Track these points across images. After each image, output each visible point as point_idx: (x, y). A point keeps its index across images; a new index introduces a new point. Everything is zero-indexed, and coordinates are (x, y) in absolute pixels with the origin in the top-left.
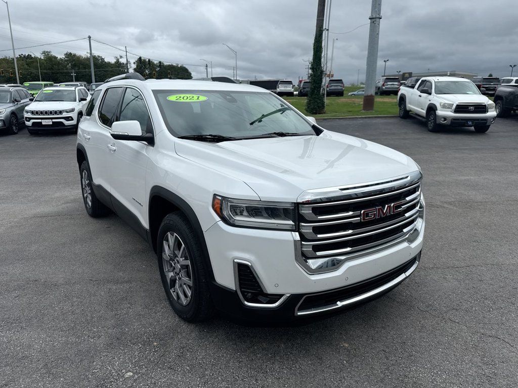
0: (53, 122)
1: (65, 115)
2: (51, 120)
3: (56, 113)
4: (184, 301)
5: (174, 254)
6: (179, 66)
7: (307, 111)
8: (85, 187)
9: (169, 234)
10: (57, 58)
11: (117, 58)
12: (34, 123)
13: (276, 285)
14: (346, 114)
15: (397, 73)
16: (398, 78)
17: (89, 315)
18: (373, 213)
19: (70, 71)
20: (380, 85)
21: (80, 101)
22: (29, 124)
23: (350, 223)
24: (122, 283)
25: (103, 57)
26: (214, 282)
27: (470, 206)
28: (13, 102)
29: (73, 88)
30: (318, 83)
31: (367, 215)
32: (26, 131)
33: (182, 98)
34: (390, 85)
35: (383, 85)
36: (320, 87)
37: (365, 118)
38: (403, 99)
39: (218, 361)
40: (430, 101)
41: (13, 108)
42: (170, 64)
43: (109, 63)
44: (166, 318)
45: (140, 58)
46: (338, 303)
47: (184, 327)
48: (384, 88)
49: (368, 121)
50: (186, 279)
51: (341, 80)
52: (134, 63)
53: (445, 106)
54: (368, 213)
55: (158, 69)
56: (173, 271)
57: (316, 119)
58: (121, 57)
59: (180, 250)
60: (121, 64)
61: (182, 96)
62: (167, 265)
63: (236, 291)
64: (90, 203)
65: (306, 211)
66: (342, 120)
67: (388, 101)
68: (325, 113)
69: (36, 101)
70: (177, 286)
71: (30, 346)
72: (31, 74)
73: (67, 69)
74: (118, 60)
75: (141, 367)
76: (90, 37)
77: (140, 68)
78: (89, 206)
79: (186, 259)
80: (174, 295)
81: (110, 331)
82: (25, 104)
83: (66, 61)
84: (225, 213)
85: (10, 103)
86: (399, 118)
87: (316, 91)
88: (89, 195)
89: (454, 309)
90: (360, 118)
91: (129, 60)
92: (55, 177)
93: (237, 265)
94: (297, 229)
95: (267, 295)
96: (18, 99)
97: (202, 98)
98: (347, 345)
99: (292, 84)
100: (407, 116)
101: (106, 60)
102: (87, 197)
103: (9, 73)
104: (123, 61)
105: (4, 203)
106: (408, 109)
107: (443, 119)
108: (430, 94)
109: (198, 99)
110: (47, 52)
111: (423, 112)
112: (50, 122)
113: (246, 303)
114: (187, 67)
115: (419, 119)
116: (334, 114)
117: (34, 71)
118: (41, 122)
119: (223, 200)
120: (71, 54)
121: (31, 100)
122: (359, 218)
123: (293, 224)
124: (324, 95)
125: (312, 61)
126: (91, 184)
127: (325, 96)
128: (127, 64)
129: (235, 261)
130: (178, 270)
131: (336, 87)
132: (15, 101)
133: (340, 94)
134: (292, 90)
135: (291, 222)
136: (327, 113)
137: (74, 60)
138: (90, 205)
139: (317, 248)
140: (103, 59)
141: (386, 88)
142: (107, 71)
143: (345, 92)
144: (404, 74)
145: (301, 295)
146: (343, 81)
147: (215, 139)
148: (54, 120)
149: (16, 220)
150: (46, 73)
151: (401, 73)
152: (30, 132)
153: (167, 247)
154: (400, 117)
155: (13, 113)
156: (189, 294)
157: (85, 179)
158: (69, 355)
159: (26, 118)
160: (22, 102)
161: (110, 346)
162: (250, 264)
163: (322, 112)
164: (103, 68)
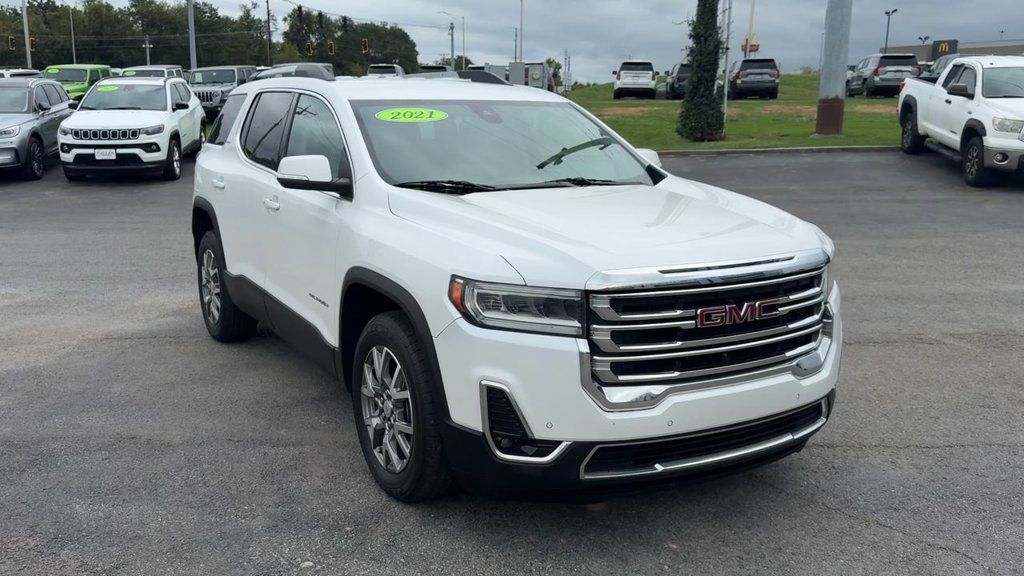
0: (117, 154)
1: (143, 139)
2: (113, 150)
3: (124, 134)
4: (398, 465)
5: (383, 383)
6: (388, 27)
7: (680, 134)
8: (208, 282)
9: (374, 350)
10: (112, 7)
11: (245, 7)
12: (78, 157)
13: (549, 425)
14: (773, 143)
15: (920, 43)
16: (913, 57)
17: (234, 488)
18: (719, 314)
19: (138, 38)
20: (867, 72)
21: (174, 110)
22: (68, 157)
23: (677, 329)
24: (286, 446)
25: (214, 7)
26: (447, 422)
27: (1002, 343)
28: (35, 110)
29: (160, 82)
30: (709, 71)
31: (708, 317)
32: (61, 171)
33: (401, 115)
34: (890, 72)
35: (876, 73)
36: (713, 78)
37: (819, 151)
38: (909, 108)
39: (452, 553)
40: (970, 113)
41: (36, 124)
42: (368, 22)
43: (228, 19)
44: (364, 495)
45: (300, 8)
46: (657, 466)
47: (397, 508)
48: (877, 79)
49: (823, 158)
50: (401, 425)
51: (772, 60)
52: (285, 19)
53: (1003, 127)
54: (710, 314)
55: (339, 34)
56: (379, 416)
57: (659, 154)
58: (255, 6)
59: (392, 377)
60: (253, 21)
61: (402, 110)
62: (369, 408)
63: (483, 434)
64: (216, 314)
65: (601, 305)
66: (762, 157)
67: (882, 110)
68: (723, 139)
69: (82, 108)
70: (386, 439)
71: (142, 524)
72: (53, 44)
73: (134, 33)
74: (247, 13)
75: (326, 557)
77: (299, 31)
78: (214, 318)
79: (403, 389)
80: (380, 458)
81: (271, 510)
82: (58, 115)
83: (131, 14)
84: (468, 305)
85: (27, 112)
86: (901, 153)
87: (703, 89)
88: (215, 298)
89: (891, 508)
90: (806, 151)
91: (272, 13)
92: (134, 268)
93: (485, 391)
94: (586, 334)
95: (534, 442)
96: (45, 104)
97: (439, 115)
98: (675, 546)
99: (651, 69)
100: (919, 147)
101: (221, 13)
102: (209, 303)
103: (7, 42)
104: (259, 14)
105: (43, 313)
106: (921, 131)
107: (999, 157)
108: (971, 97)
109: (430, 117)
111: (955, 139)
112: (110, 155)
113: (499, 453)
115: (947, 158)
116: (747, 141)
117: (60, 38)
118: (93, 155)
119: (467, 284)
121: (73, 107)
122: (693, 322)
123: (579, 325)
124: (721, 96)
125: (695, 19)
126: (222, 276)
127: (726, 98)
128: (268, 21)
129: (483, 382)
130: (389, 411)
131: (758, 78)
132: (40, 108)
133: (768, 93)
134: (652, 84)
135: (576, 324)
136: (729, 140)
137: (150, 13)
138: (217, 317)
139: (619, 368)
140: (213, 10)
141: (882, 80)
142: (224, 38)
143: (781, 88)
144: (937, 44)
145: (591, 444)
146: (777, 62)
147: (458, 188)
148: (120, 151)
149: (74, 342)
150: (87, 43)
151: (930, 42)
152: (68, 176)
153: (371, 374)
154: (902, 149)
155: (35, 135)
156: (407, 451)
157: (208, 266)
158: (208, 538)
159: (63, 144)
160: (53, 109)
161: (272, 529)
162: (507, 390)
163: (717, 136)
164: (213, 31)
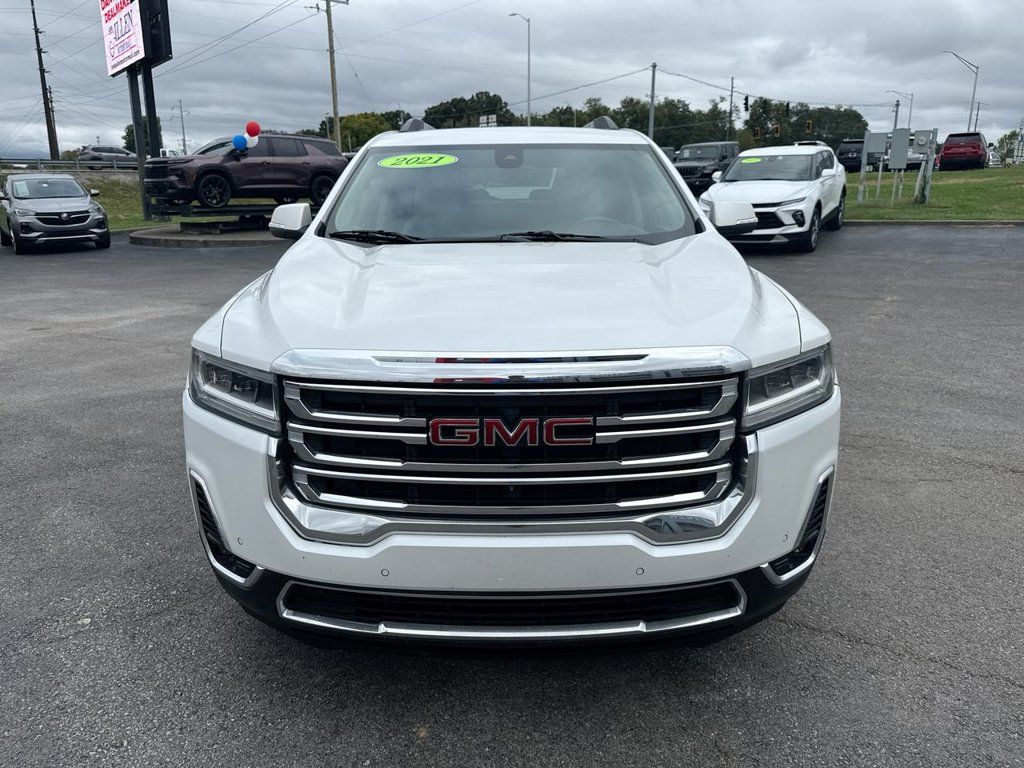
11: (714, 101)
13: (240, 541)
25: (687, 102)
31: (447, 431)
42: (823, 107)
43: (700, 112)
46: (381, 625)
52: (746, 110)
54: (454, 429)
55: (795, 118)
58: (723, 99)
60: (720, 112)
65: (292, 395)
74: (715, 106)
76: (654, 66)
77: (758, 119)
83: (623, 113)
91: (734, 104)
94: (280, 432)
101: (693, 108)
104: (724, 106)
110: (594, 100)
114: (860, 111)
120: (632, 100)
122: (425, 436)
123: (277, 418)
128: (731, 113)
140: (686, 106)
142: (691, 128)
145: (283, 578)
162: (205, 485)
164: (683, 123)
